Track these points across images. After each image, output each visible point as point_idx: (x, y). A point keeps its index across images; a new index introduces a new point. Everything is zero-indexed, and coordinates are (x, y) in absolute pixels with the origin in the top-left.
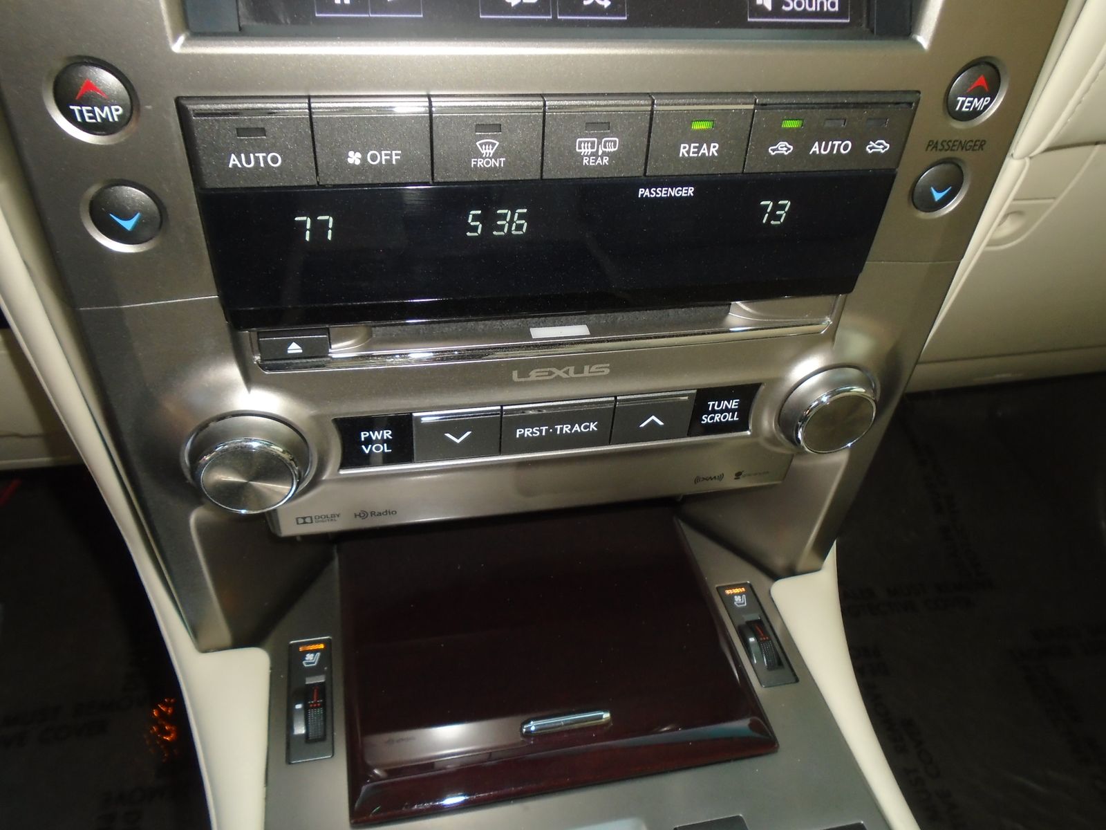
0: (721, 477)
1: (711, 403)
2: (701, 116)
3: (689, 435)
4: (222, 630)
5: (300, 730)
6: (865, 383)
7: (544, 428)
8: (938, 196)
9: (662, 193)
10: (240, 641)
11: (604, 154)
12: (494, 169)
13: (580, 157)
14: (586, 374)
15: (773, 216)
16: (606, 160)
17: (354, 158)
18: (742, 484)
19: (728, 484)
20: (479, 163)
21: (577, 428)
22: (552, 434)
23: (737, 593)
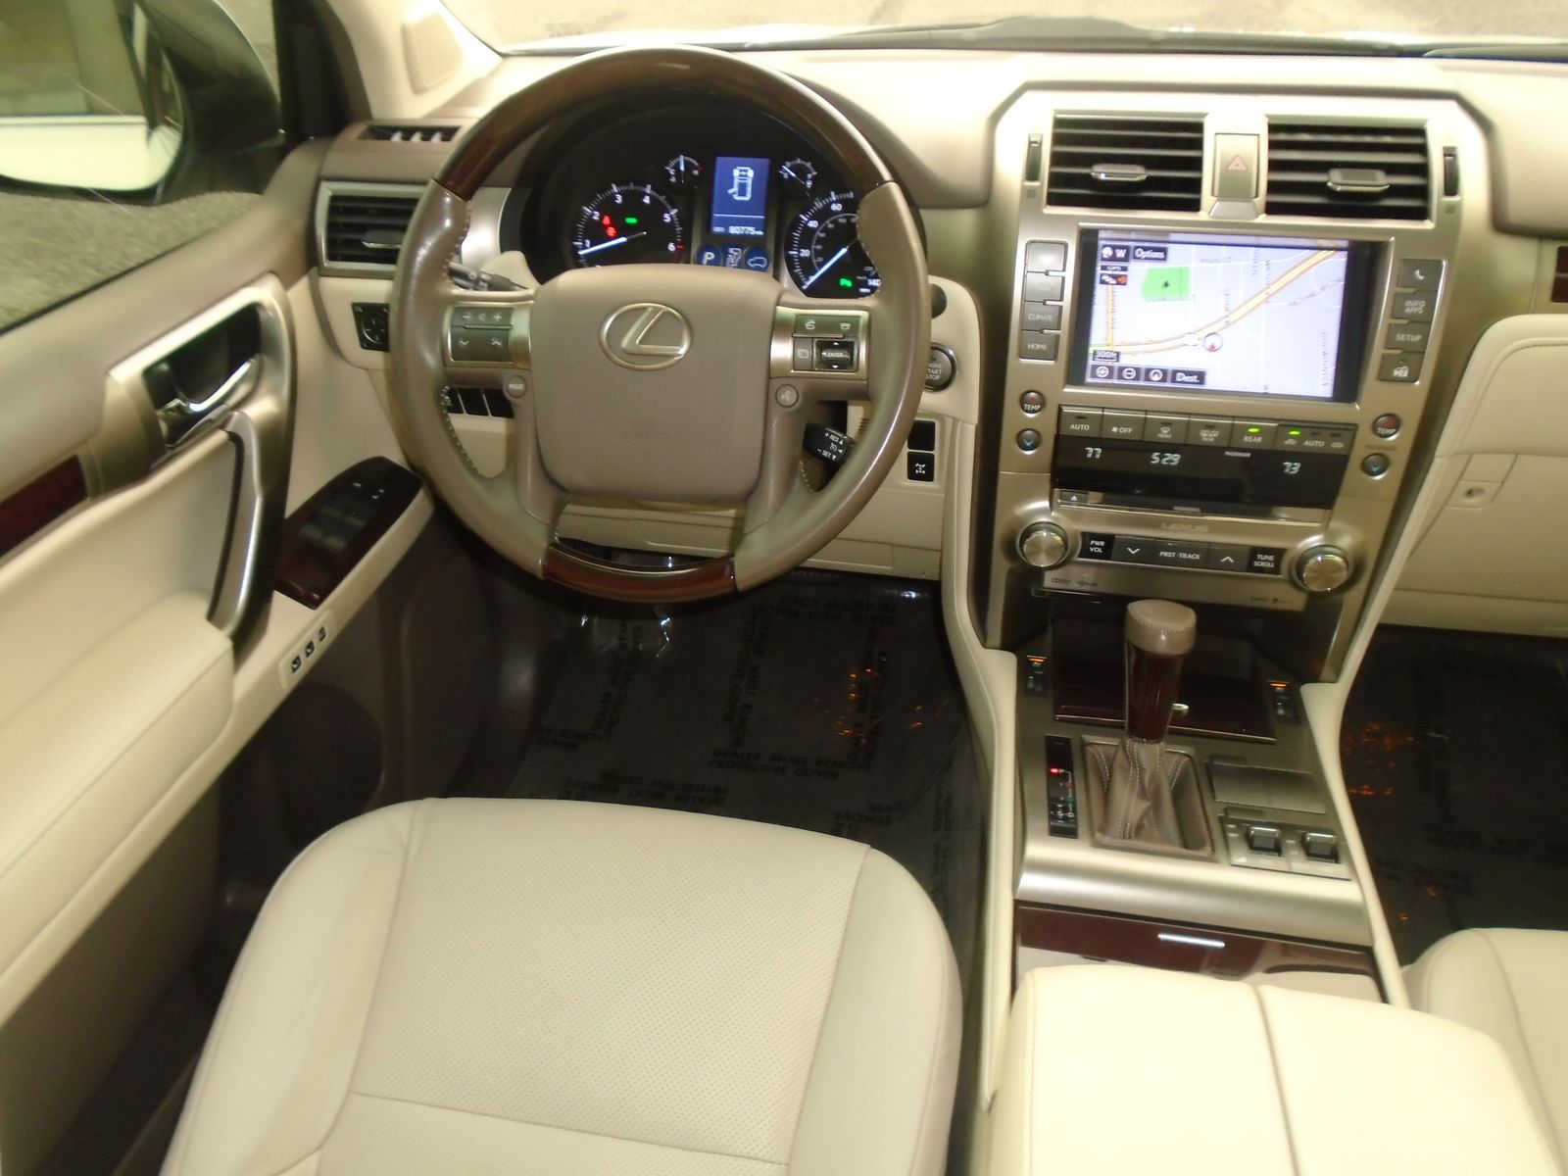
0: (1265, 600)
1: (1260, 555)
2: (1255, 427)
3: (1248, 571)
4: (997, 638)
5: (1030, 686)
7: (1174, 554)
8: (1375, 469)
9: (1236, 454)
10: (1006, 646)
11: (1212, 437)
12: (1168, 439)
13: (1201, 437)
14: (1197, 530)
15: (1291, 470)
16: (1212, 440)
17: (1115, 430)
18: (1280, 606)
19: (1269, 605)
20: (1161, 436)
21: (1190, 556)
22: (1177, 558)
23: (1280, 686)
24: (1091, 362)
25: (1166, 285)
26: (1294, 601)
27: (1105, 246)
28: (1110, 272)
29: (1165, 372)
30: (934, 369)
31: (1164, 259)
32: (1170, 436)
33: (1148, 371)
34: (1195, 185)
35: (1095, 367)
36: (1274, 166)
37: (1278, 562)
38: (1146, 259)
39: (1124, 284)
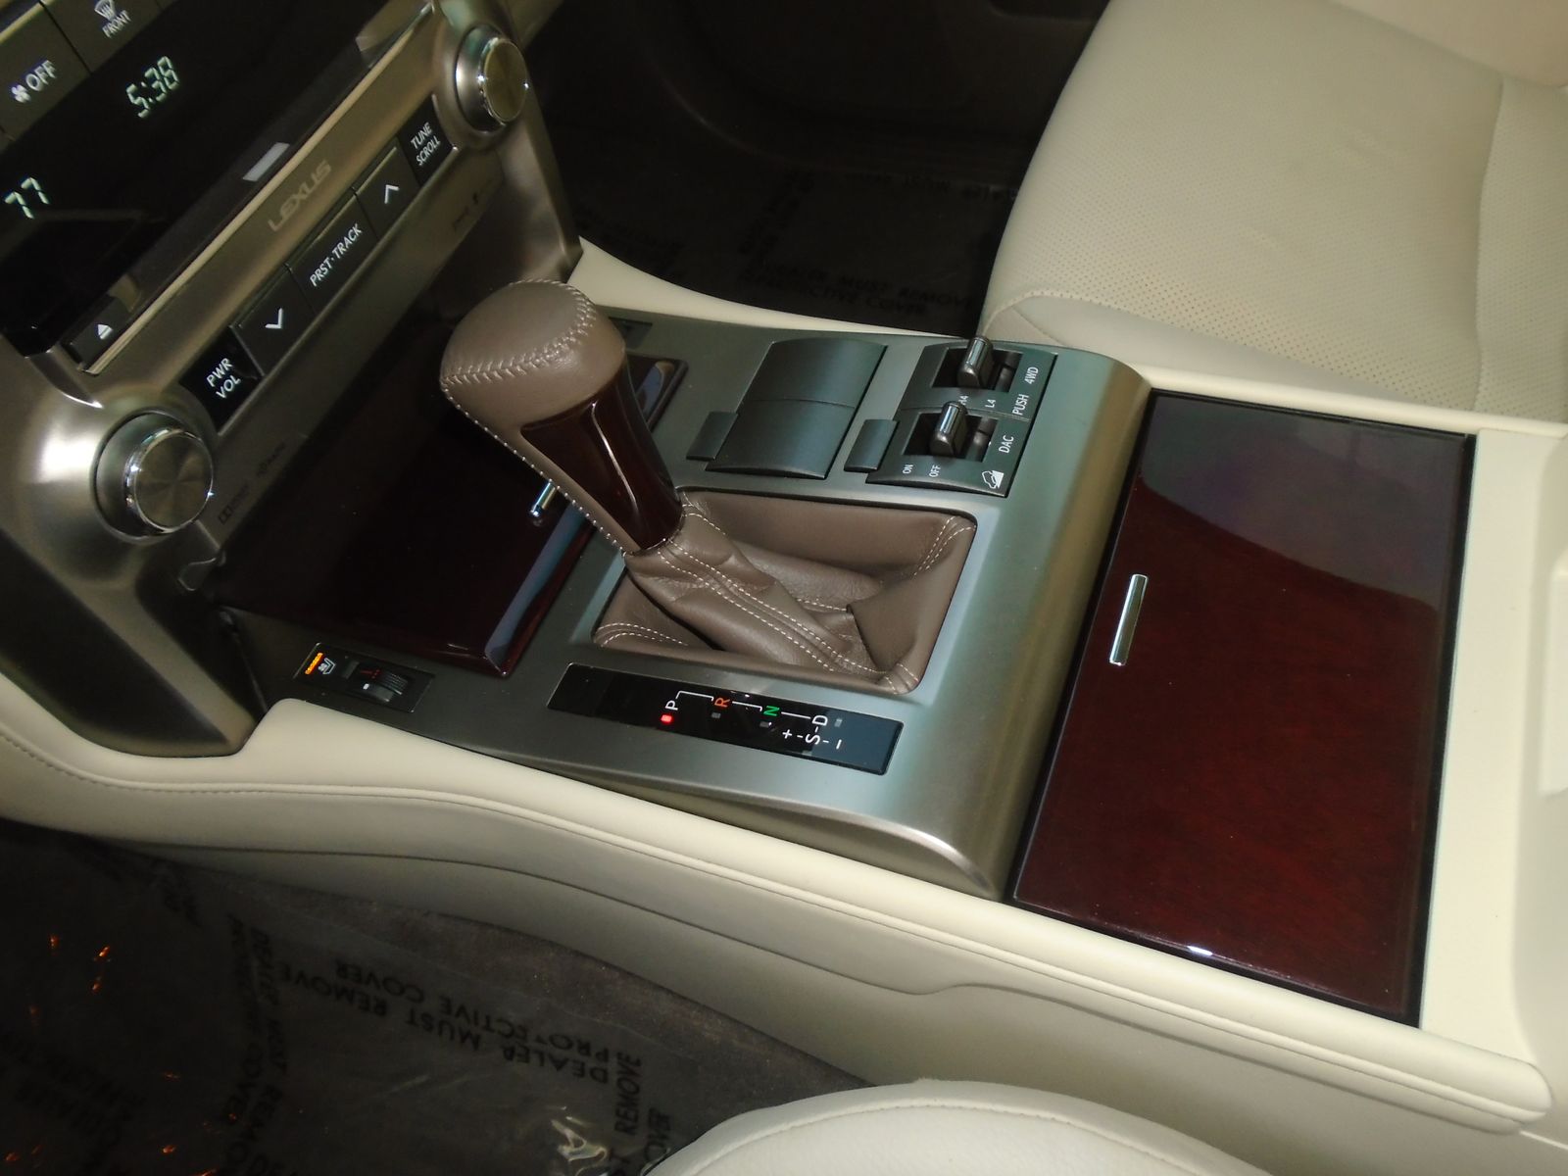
0: (467, 212)
1: (413, 141)
3: (421, 185)
6: (493, 33)
7: (326, 261)
17: (20, 94)
21: (348, 242)
22: (335, 264)
32: (124, 19)
37: (438, 128)
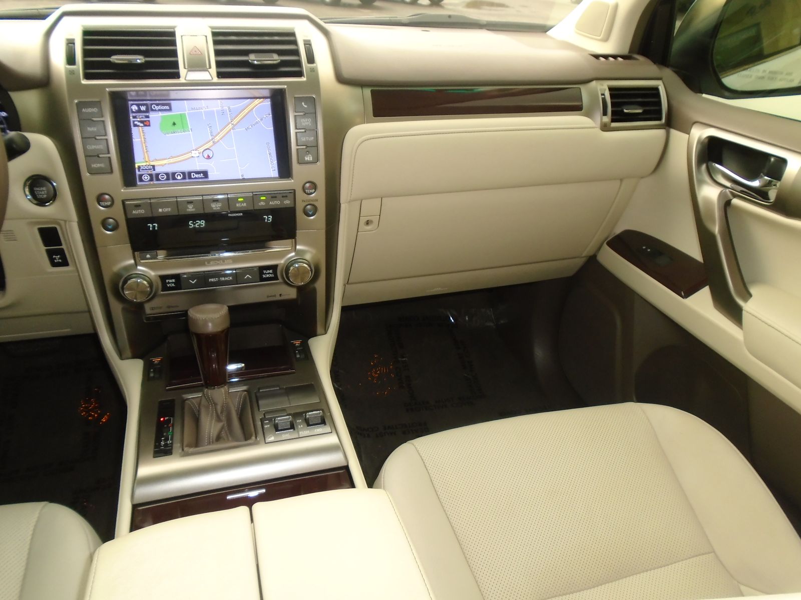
0: (275, 296)
1: (264, 271)
2: (241, 197)
3: (261, 281)
4: (128, 352)
5: (152, 375)
7: (217, 279)
8: (310, 213)
9: (235, 215)
10: (135, 356)
11: (218, 207)
12: (194, 212)
13: (212, 208)
14: (226, 263)
15: (268, 220)
16: (219, 208)
17: (160, 210)
18: (282, 298)
19: (278, 298)
20: (189, 210)
21: (226, 279)
22: (219, 281)
23: (297, 343)
24: (138, 173)
25: (174, 124)
26: (291, 294)
27: (132, 105)
28: (138, 119)
29: (184, 173)
30: (41, 191)
31: (170, 110)
32: (194, 210)
33: (174, 174)
34: (175, 65)
35: (141, 176)
36: (218, 53)
37: (275, 273)
38: (159, 110)
39: (149, 126)
